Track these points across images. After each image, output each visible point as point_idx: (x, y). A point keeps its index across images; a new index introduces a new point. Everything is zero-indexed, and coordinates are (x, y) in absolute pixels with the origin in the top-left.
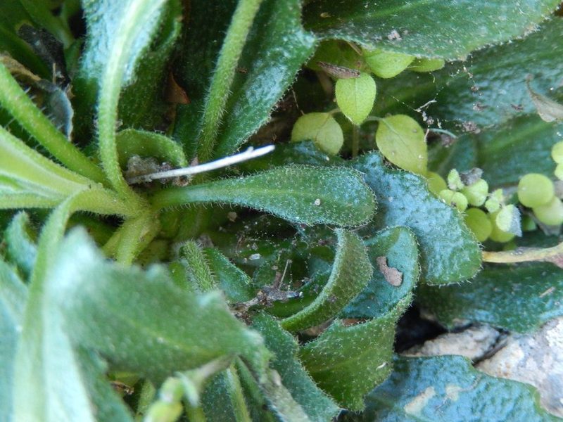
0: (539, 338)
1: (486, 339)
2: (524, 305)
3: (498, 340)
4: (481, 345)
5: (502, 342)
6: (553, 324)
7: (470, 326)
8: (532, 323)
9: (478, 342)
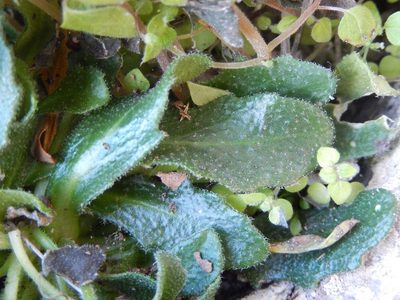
0: (318, 291)
1: (284, 291)
2: (306, 268)
3: (293, 290)
4: (281, 296)
5: (296, 292)
6: (327, 279)
7: (272, 283)
8: (312, 281)
9: (279, 294)
